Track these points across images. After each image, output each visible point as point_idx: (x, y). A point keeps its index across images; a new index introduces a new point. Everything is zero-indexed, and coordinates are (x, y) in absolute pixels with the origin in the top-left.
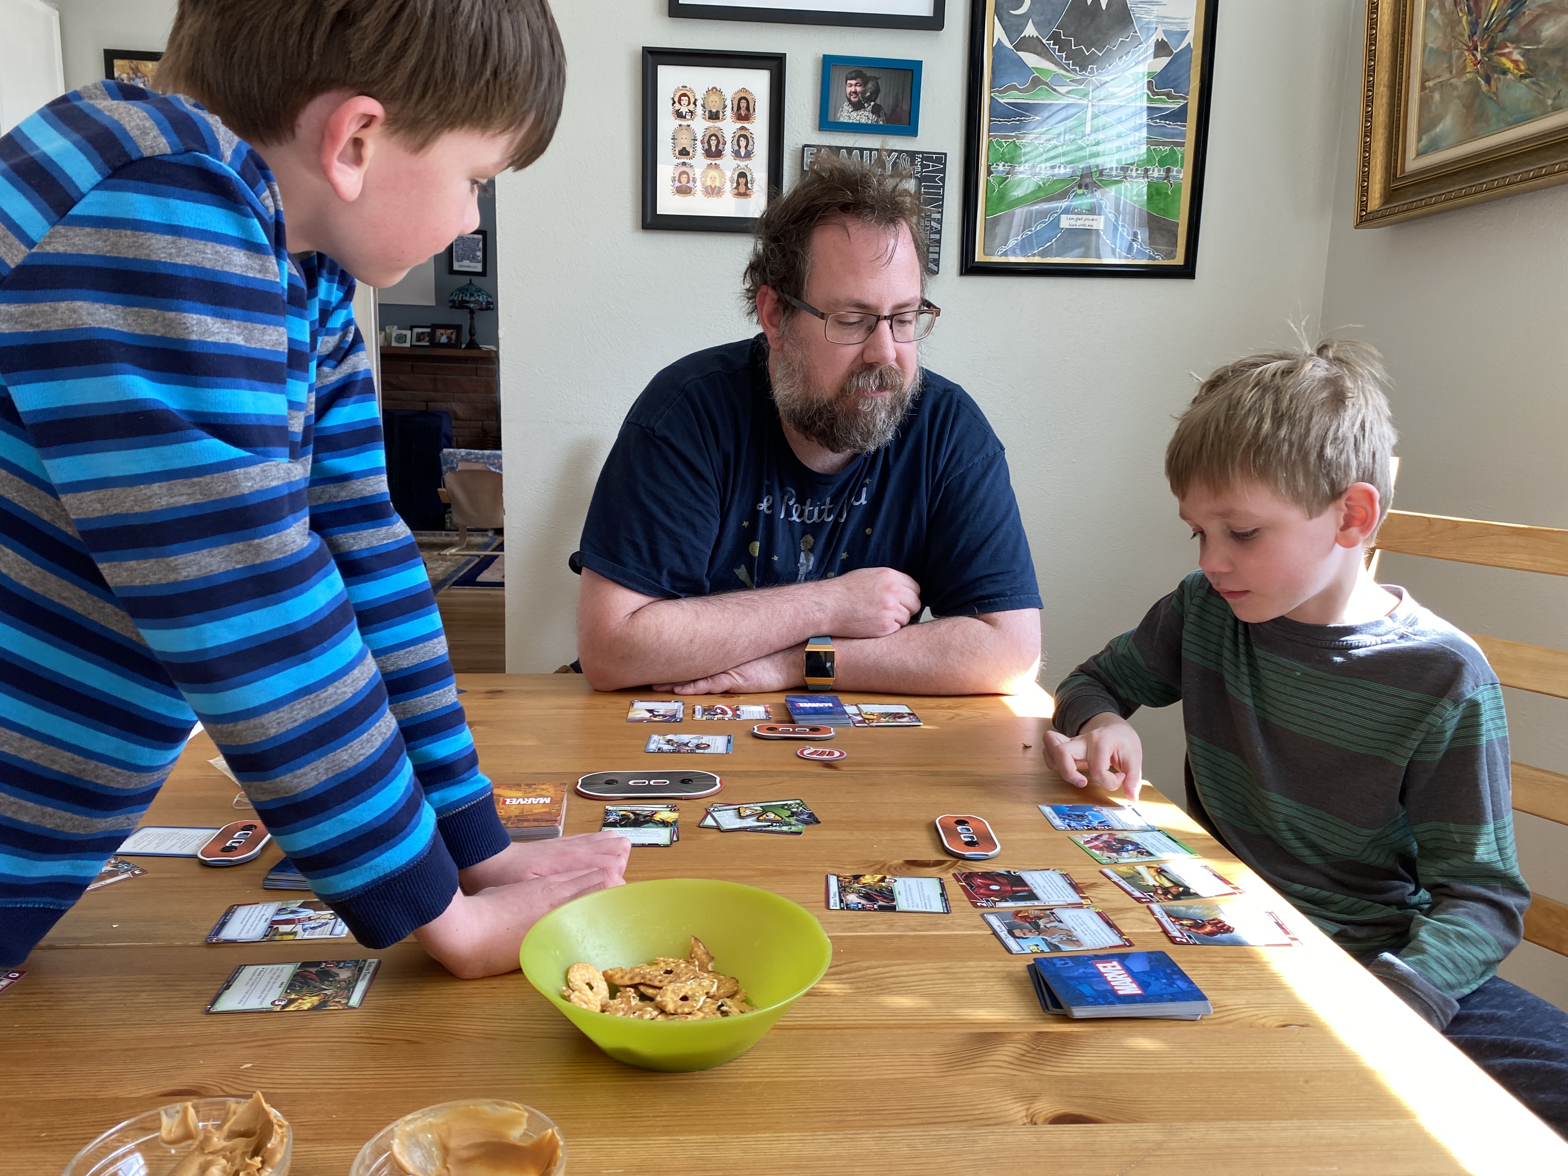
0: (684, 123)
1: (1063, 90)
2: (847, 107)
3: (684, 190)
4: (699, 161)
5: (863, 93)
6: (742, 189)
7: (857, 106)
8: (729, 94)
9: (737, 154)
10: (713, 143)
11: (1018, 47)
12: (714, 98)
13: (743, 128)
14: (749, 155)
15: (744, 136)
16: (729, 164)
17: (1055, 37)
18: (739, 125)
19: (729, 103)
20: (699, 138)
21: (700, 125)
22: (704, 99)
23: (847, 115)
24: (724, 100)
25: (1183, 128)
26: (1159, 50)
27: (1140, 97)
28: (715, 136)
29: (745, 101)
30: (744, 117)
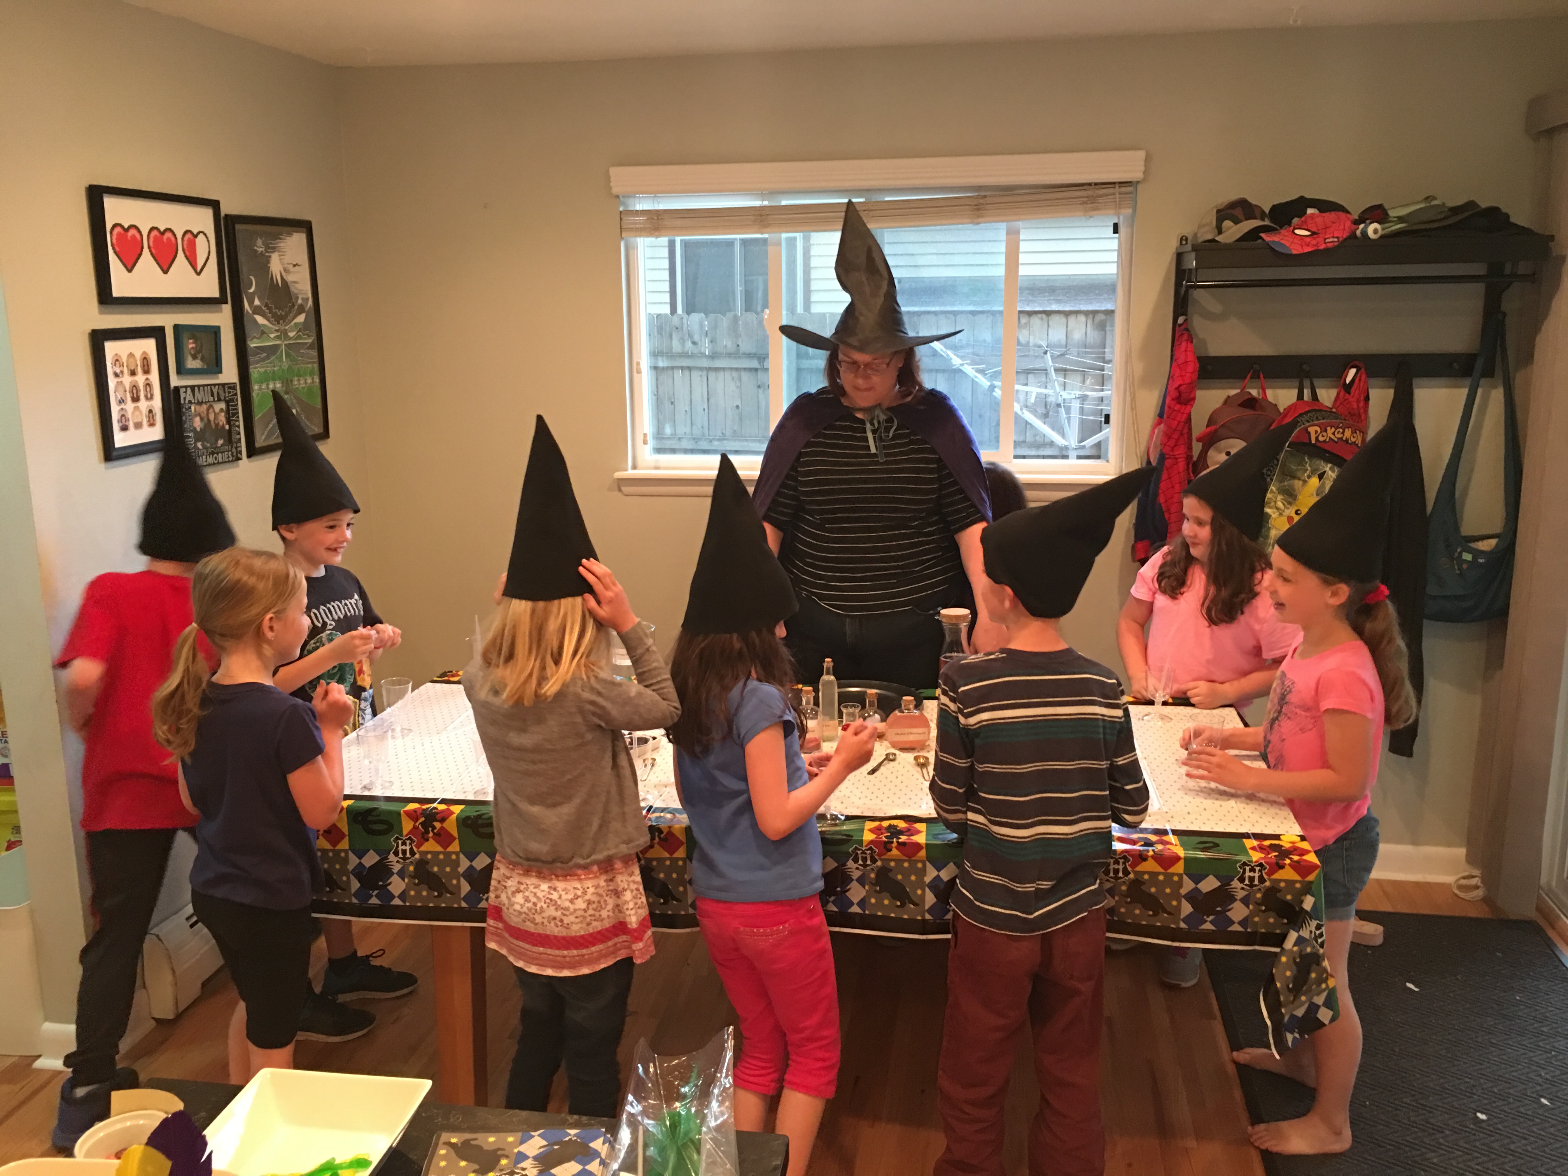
0: (119, 380)
1: (272, 336)
2: (190, 358)
3: (124, 428)
4: (130, 406)
5: (196, 347)
6: (151, 421)
7: (194, 357)
8: (138, 356)
9: (147, 398)
10: (135, 391)
11: (254, 313)
12: (131, 360)
13: (147, 379)
14: (152, 398)
15: (148, 385)
16: (143, 404)
17: (266, 305)
18: (145, 377)
19: (139, 363)
20: (128, 389)
21: (127, 380)
22: (127, 362)
23: (191, 364)
24: (136, 361)
25: (315, 353)
26: (301, 309)
27: (299, 337)
28: (135, 387)
29: (145, 360)
30: (147, 371)
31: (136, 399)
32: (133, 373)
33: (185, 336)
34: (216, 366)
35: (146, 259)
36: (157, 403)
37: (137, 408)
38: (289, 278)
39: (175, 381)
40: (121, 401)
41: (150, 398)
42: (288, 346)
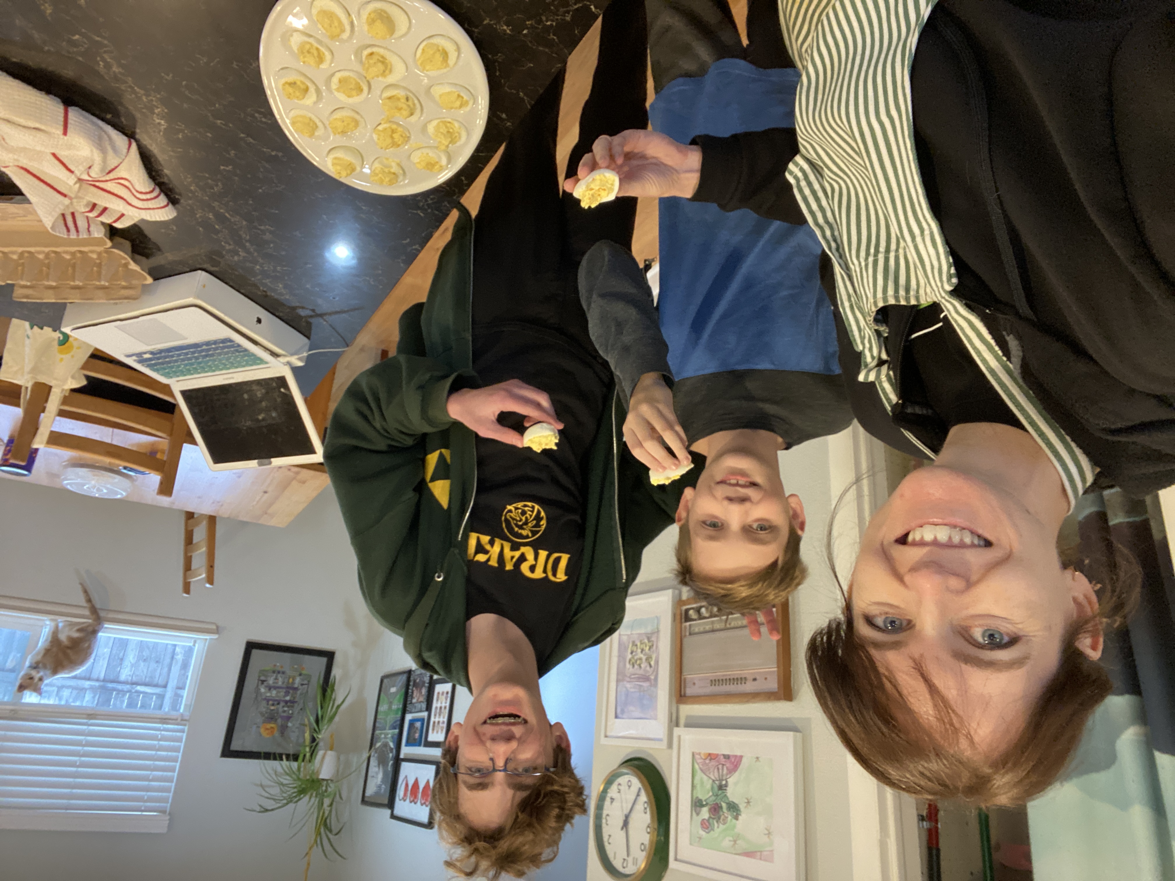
2: (419, 728)
4: (443, 705)
7: (417, 728)
10: (440, 713)
15: (435, 715)
16: (439, 705)
17: (388, 753)
23: (419, 725)
24: (436, 729)
25: (377, 725)
26: (376, 750)
27: (381, 734)
28: (440, 715)
29: (433, 729)
30: (434, 722)
31: (441, 708)
32: (439, 722)
33: (418, 741)
34: (412, 723)
35: (422, 786)
36: (435, 705)
37: (441, 703)
38: (376, 769)
39: (425, 714)
40: (445, 708)
41: (436, 708)
42: (385, 729)
